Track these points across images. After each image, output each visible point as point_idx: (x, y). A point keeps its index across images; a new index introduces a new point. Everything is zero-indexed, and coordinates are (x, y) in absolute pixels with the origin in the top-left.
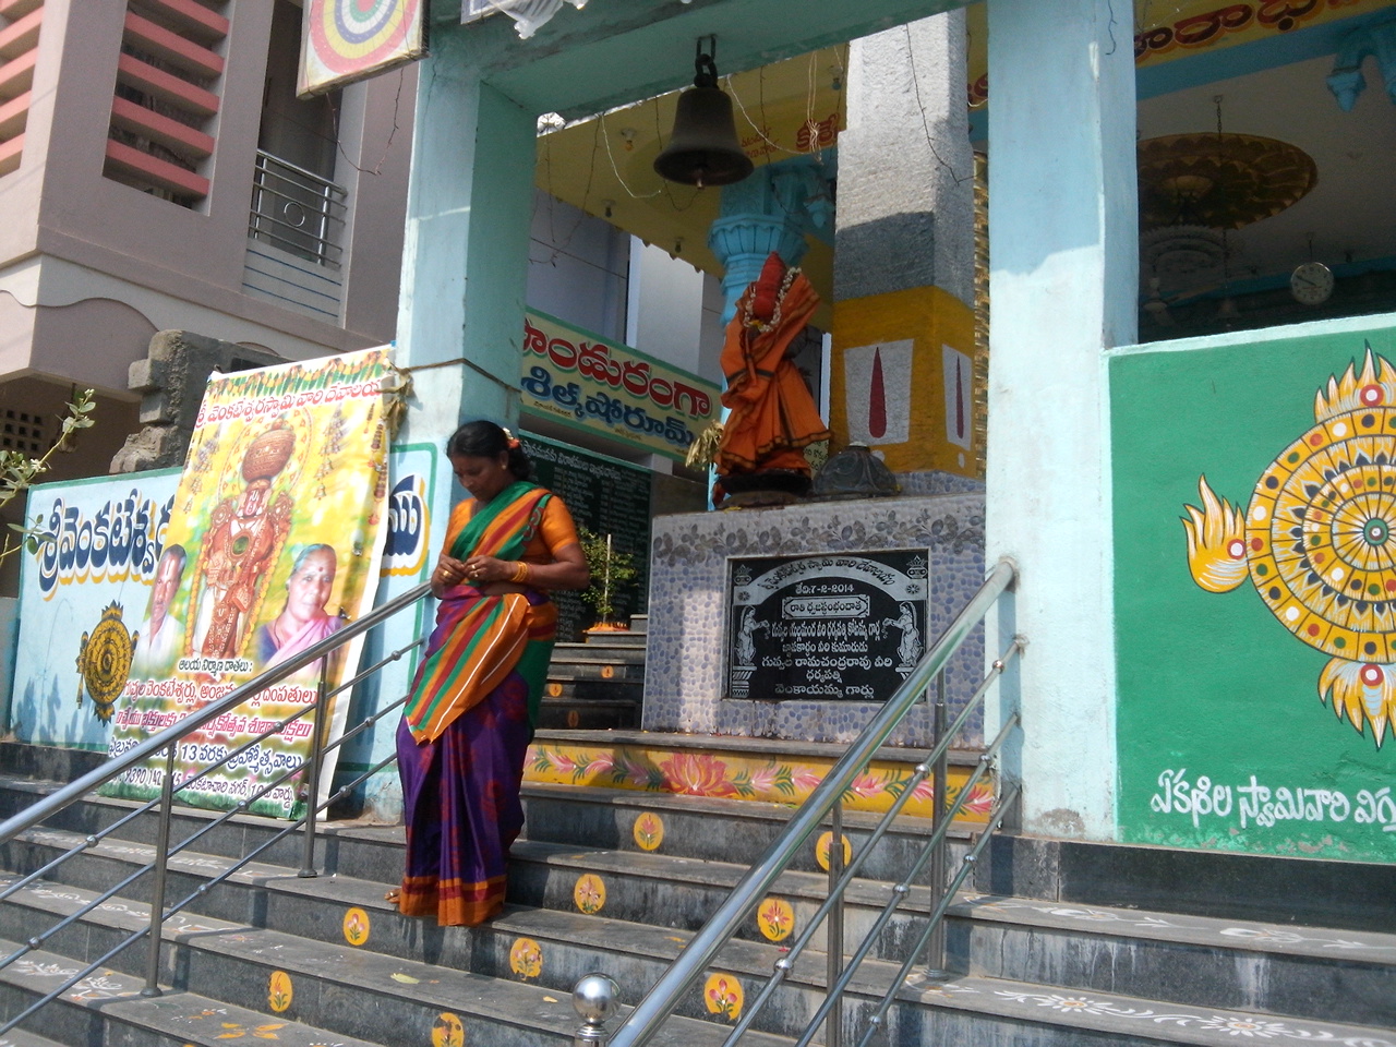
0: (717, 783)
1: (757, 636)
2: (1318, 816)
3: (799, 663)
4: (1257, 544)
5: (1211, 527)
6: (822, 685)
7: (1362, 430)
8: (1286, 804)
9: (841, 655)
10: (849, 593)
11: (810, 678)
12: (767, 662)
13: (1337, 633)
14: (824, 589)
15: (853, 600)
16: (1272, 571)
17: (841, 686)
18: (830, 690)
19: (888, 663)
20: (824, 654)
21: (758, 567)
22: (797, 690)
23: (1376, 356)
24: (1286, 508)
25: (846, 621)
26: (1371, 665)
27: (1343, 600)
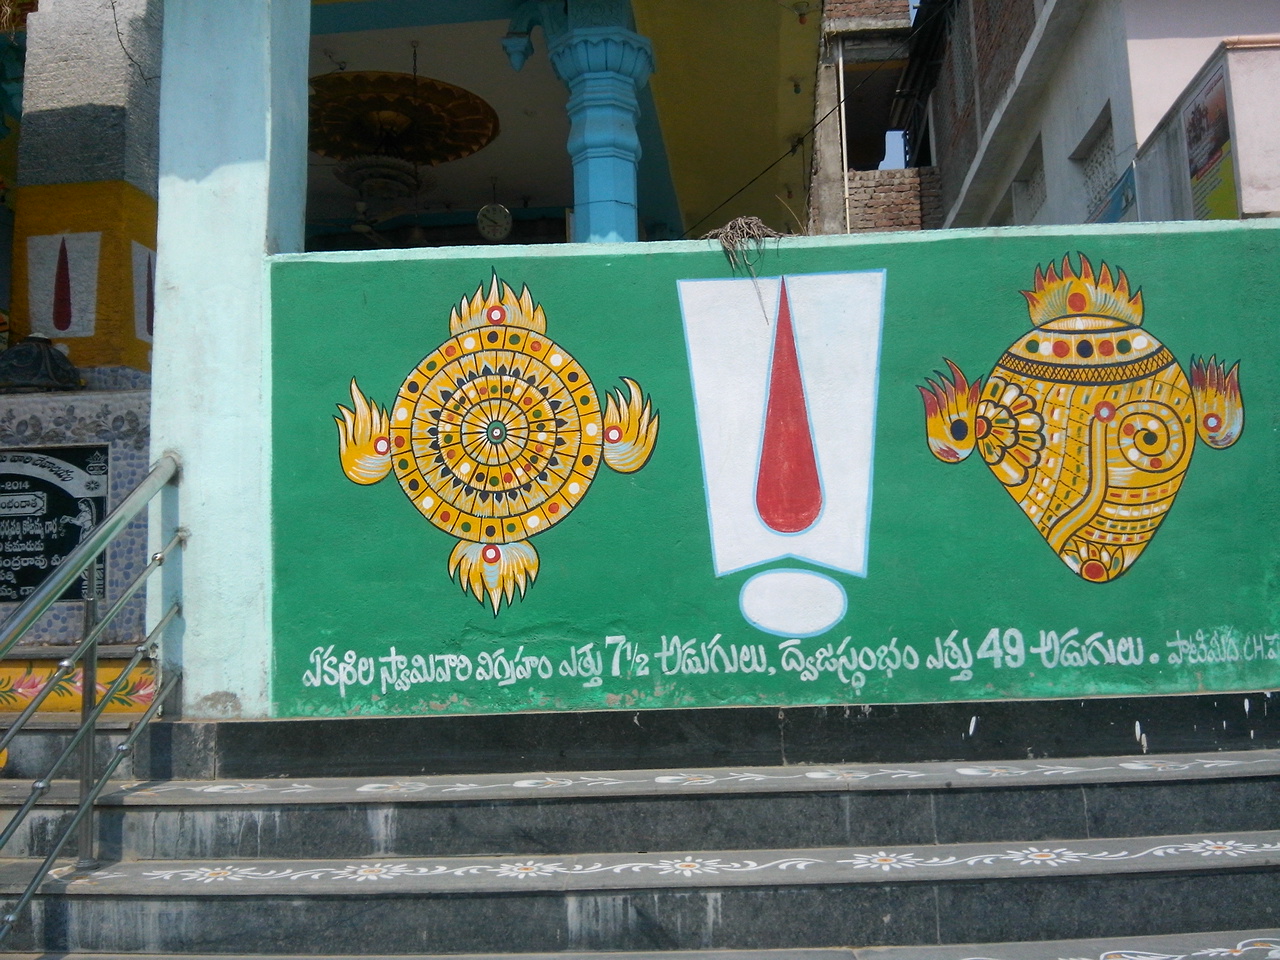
2: (447, 677)
4: (399, 442)
5: (360, 425)
7: (488, 345)
8: (420, 669)
9: (15, 554)
10: (24, 490)
13: (464, 518)
15: (29, 497)
16: (412, 466)
17: (16, 587)
18: (3, 592)
23: (501, 281)
24: (425, 410)
25: (20, 519)
26: (491, 546)
27: (469, 491)
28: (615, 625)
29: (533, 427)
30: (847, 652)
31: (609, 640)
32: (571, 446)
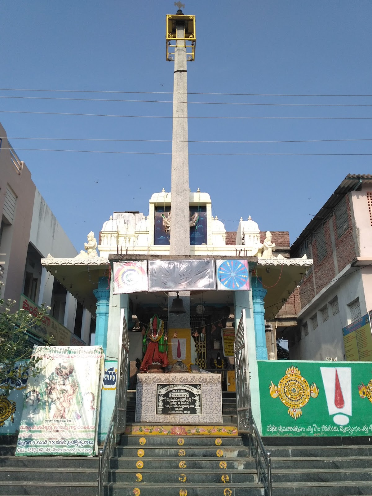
0: (183, 432)
1: (163, 401)
2: (289, 430)
3: (174, 406)
4: (279, 391)
5: (273, 388)
6: (179, 411)
7: (292, 376)
8: (285, 429)
9: (183, 405)
10: (184, 392)
11: (176, 410)
12: (166, 406)
13: (290, 404)
14: (179, 391)
15: (185, 393)
16: (281, 395)
17: (183, 411)
18: (180, 412)
19: (193, 406)
20: (179, 405)
21: (163, 386)
22: (173, 412)
23: (293, 366)
24: (283, 386)
25: (184, 398)
26: (294, 409)
27: (290, 400)
28: (314, 423)
29: (300, 390)
30: (350, 428)
31: (314, 425)
32: (306, 393)
